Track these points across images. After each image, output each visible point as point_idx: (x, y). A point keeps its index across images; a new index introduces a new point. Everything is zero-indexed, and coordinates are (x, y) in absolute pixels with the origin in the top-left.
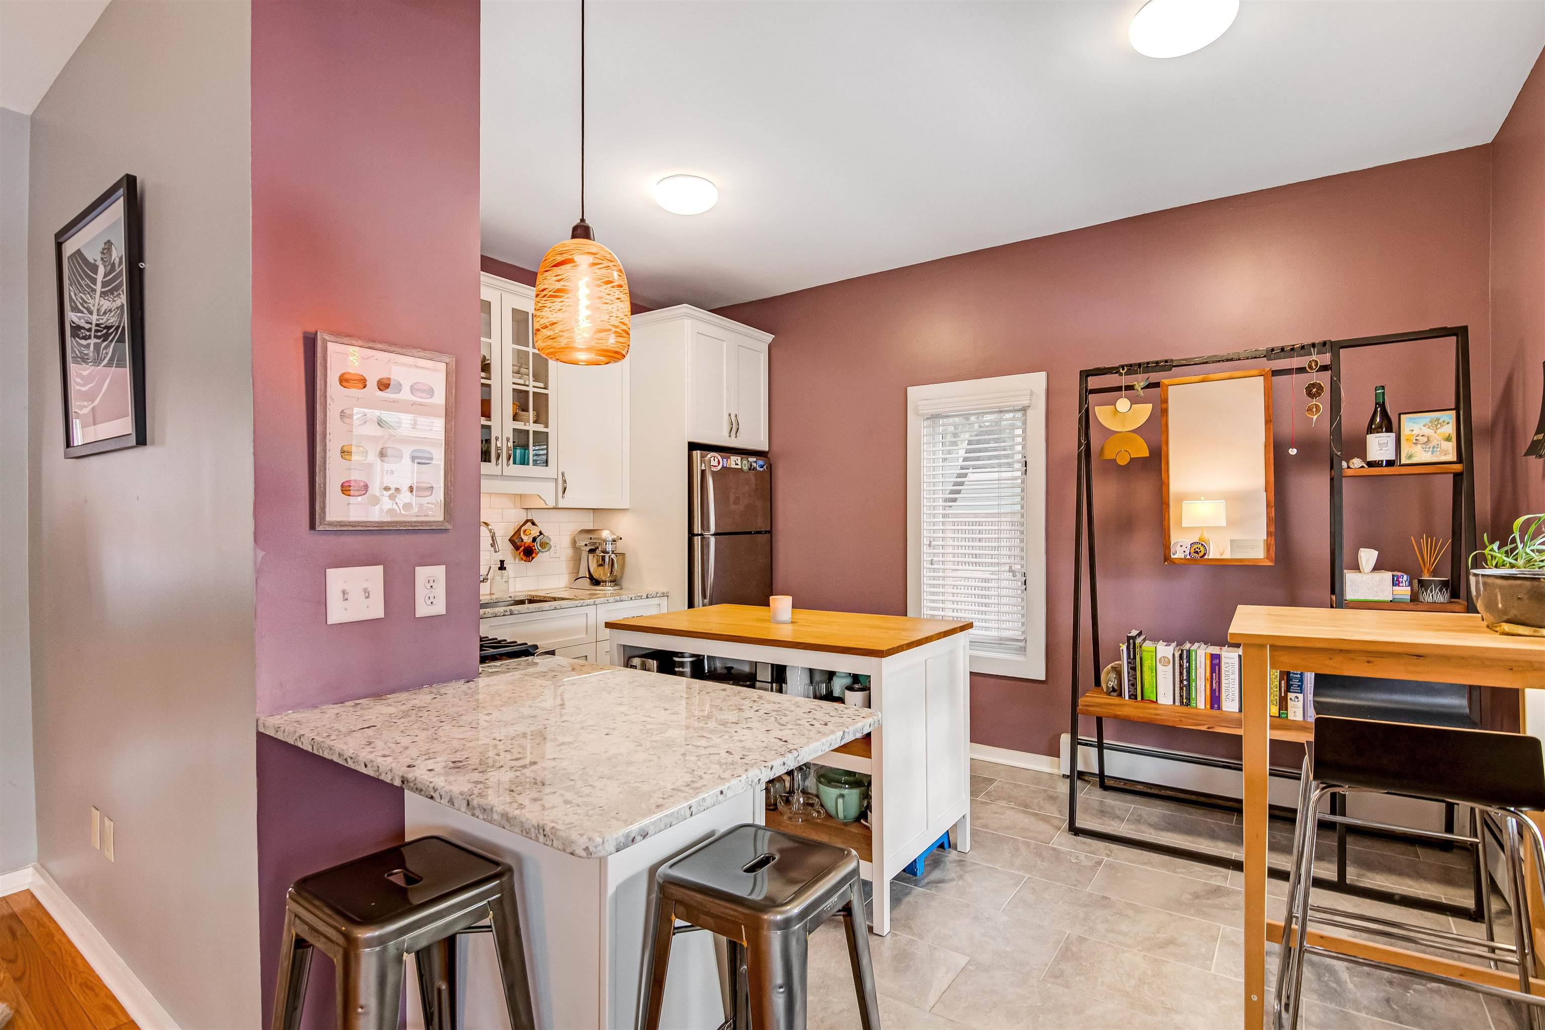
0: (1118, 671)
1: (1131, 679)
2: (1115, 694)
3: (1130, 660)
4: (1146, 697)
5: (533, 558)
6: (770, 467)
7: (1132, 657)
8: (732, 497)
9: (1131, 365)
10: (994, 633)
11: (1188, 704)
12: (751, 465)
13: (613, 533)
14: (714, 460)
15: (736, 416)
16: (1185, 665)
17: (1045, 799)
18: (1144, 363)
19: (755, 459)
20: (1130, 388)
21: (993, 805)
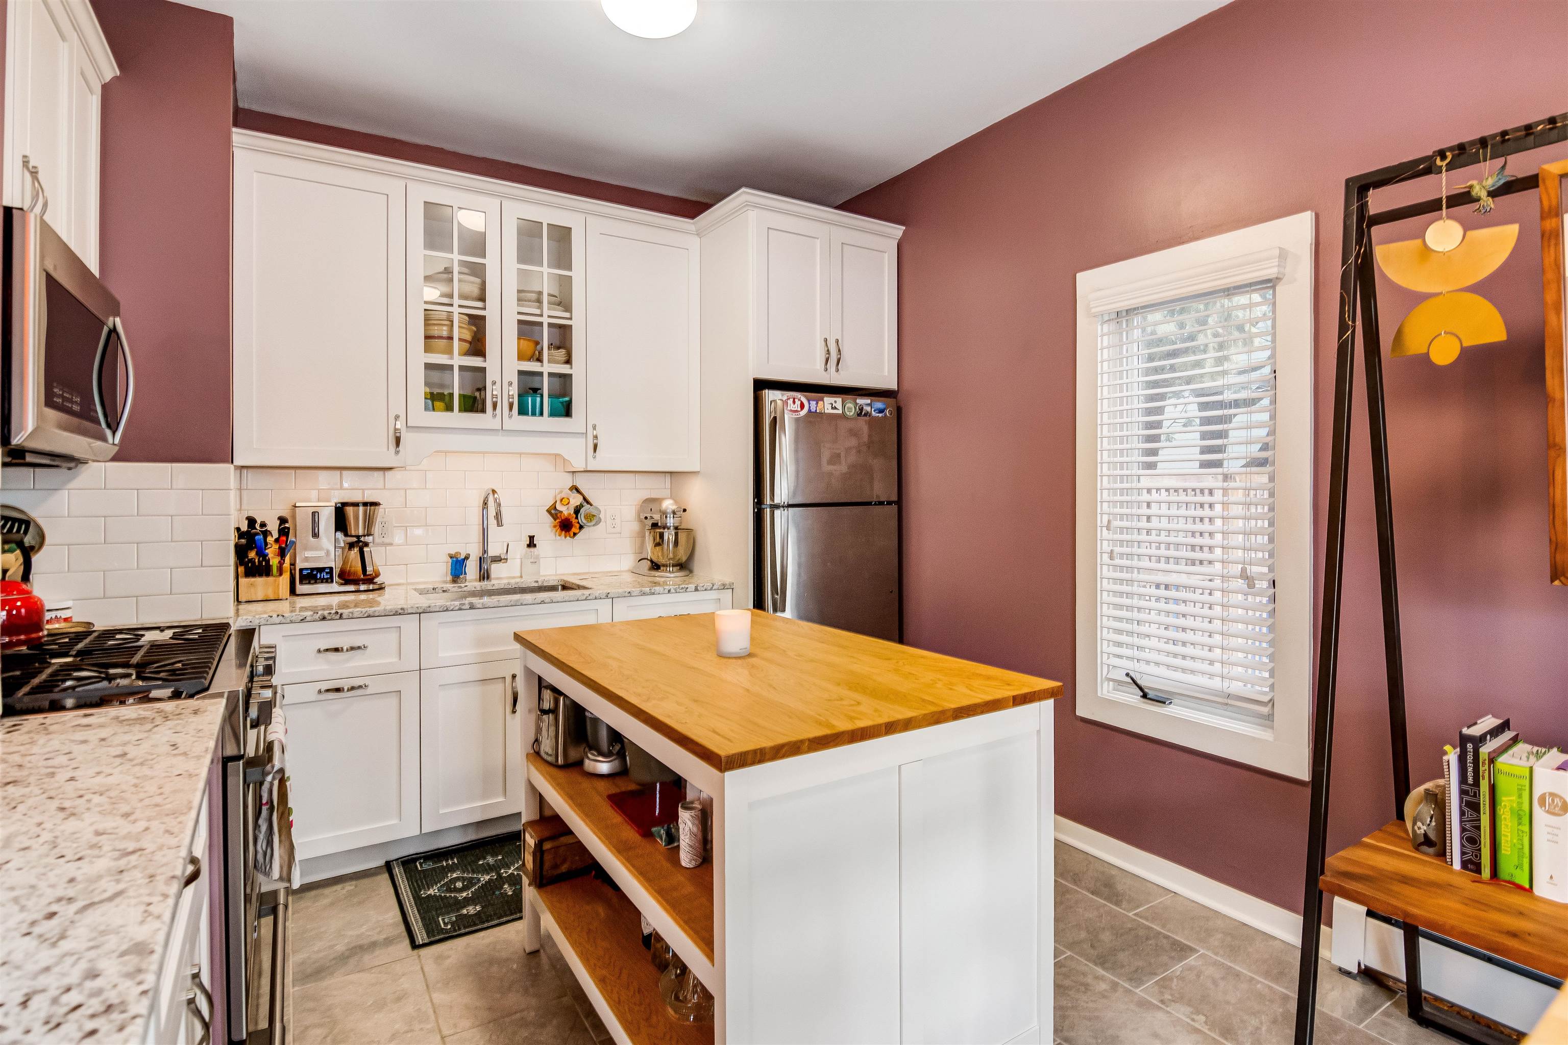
0: (1438, 801)
1: (1468, 826)
2: (1431, 850)
3: (1465, 787)
4: (1500, 874)
5: (575, 534)
6: (899, 411)
7: (1470, 780)
8: (826, 455)
9: (1462, 146)
10: (1216, 684)
12: (861, 409)
14: (794, 402)
15: (837, 341)
18: (1494, 136)
19: (869, 401)
20: (1463, 198)
21: (1160, 1015)
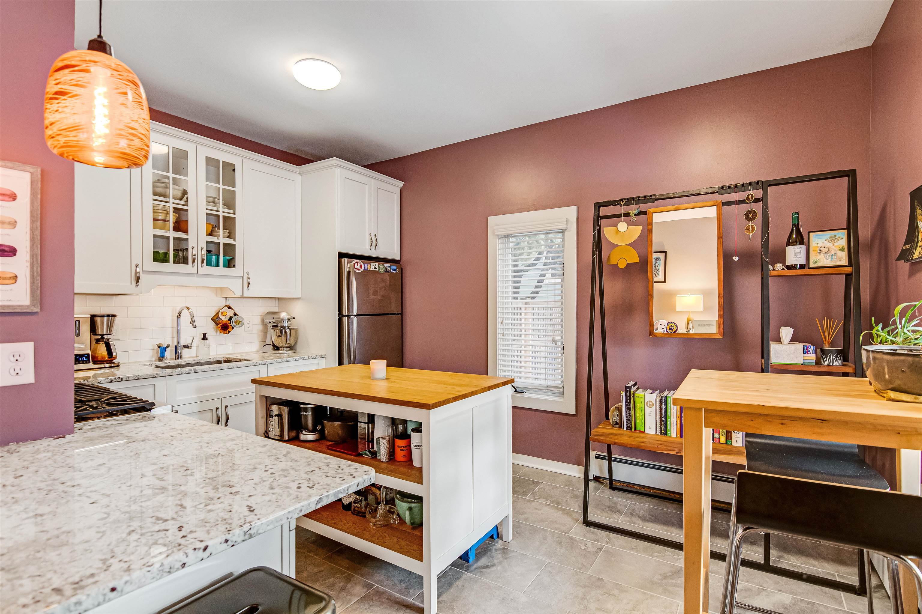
0: (619, 410)
1: (628, 416)
2: (618, 426)
3: (627, 403)
4: (638, 429)
5: (229, 332)
6: (402, 269)
7: (628, 401)
8: (371, 290)
9: (628, 199)
10: (543, 382)
11: (665, 434)
12: (386, 269)
13: (288, 314)
14: (358, 265)
15: (375, 235)
16: (664, 407)
17: (571, 498)
18: (636, 198)
19: (389, 265)
20: (627, 215)
21: (535, 503)
